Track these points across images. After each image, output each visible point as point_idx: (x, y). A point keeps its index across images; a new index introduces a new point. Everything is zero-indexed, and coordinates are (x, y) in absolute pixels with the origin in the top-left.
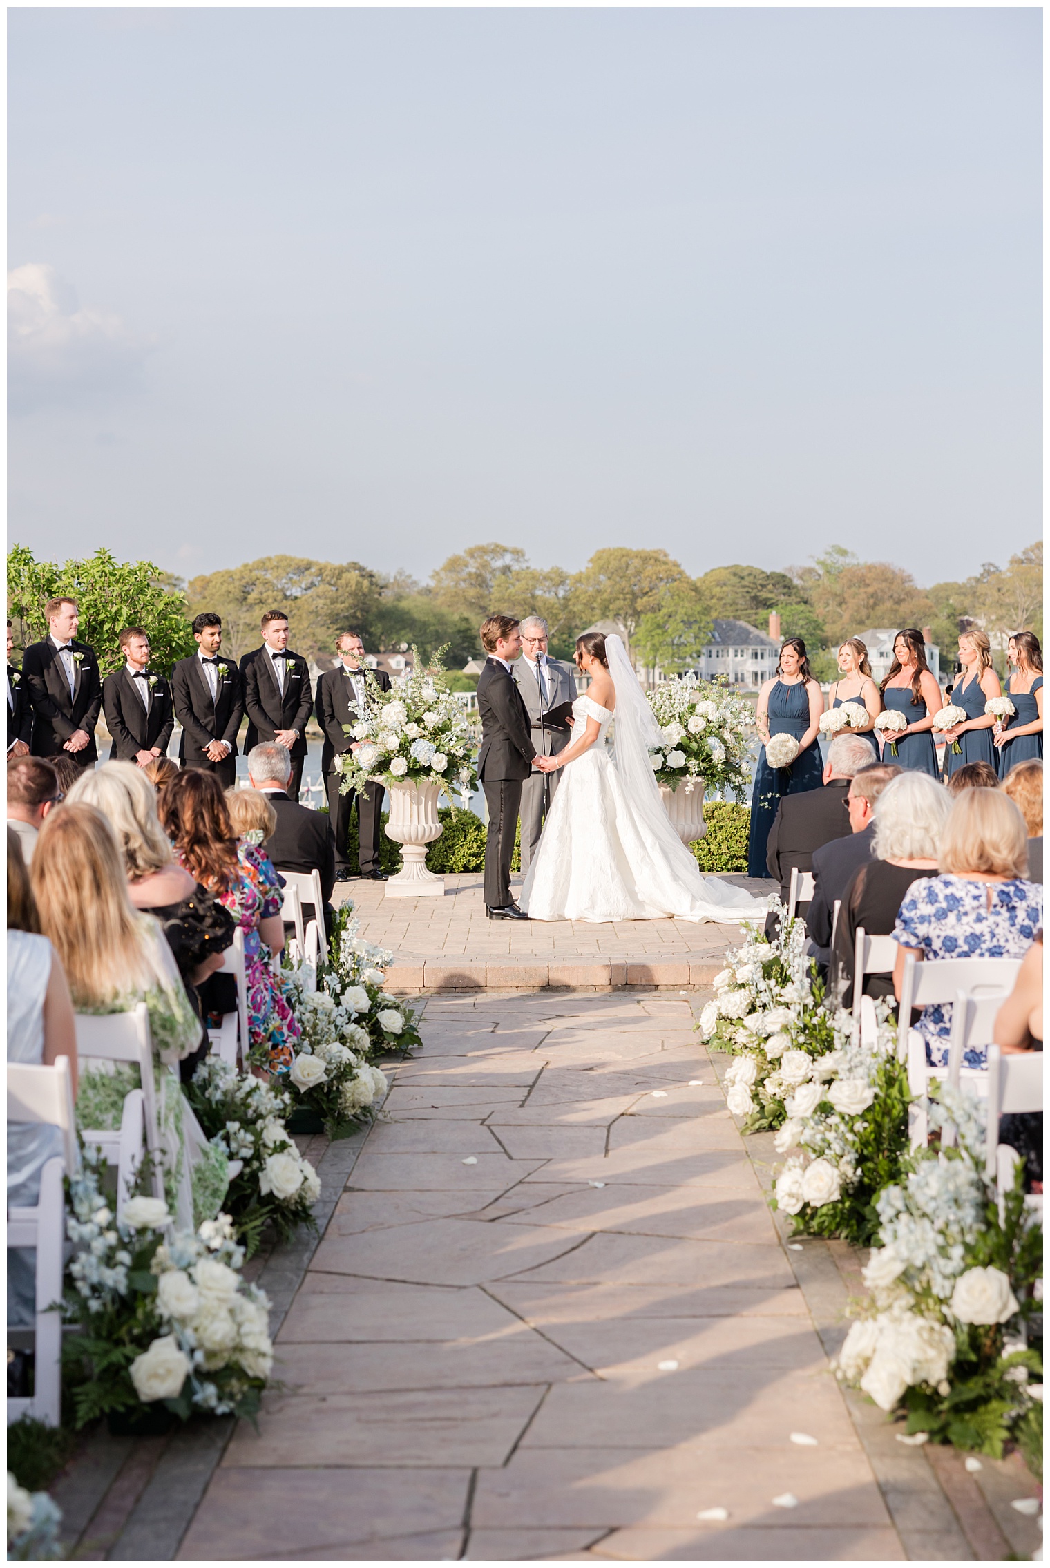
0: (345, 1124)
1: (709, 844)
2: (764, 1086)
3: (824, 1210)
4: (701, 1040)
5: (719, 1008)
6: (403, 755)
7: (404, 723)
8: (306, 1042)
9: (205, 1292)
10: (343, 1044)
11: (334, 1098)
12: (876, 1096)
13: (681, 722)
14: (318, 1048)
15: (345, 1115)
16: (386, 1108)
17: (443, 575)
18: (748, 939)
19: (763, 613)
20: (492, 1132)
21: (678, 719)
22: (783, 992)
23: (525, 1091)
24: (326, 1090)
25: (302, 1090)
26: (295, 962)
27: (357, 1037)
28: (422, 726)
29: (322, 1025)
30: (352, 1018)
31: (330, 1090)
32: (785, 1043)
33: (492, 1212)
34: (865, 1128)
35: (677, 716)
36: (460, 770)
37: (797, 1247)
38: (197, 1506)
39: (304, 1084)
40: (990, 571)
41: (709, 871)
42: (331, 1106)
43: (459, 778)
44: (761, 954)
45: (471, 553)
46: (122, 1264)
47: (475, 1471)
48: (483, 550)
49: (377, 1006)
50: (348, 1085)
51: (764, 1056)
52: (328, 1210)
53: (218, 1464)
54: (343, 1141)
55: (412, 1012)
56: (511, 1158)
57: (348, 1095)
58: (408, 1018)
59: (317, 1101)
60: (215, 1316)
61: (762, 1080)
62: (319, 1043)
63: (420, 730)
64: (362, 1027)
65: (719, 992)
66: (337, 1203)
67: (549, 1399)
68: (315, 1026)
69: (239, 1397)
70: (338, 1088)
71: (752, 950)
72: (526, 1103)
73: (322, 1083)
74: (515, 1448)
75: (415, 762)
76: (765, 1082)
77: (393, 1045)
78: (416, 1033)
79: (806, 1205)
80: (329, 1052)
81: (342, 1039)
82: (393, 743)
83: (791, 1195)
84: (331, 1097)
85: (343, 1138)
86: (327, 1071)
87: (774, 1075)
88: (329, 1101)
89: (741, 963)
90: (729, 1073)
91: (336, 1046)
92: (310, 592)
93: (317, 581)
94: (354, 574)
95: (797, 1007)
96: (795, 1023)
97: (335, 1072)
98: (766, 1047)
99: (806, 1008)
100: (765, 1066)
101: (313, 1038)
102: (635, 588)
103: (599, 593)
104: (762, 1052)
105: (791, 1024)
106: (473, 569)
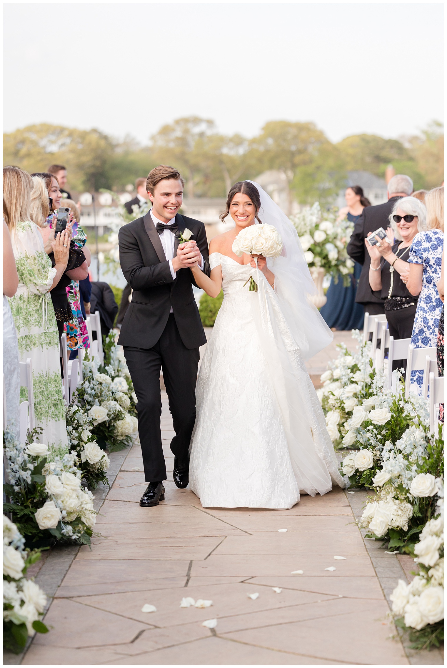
0: (116, 444)
2: (344, 426)
5: (324, 393)
8: (97, 400)
9: (66, 486)
10: (116, 402)
11: (112, 430)
12: (392, 417)
13: (310, 235)
14: (103, 403)
15: (117, 440)
17: (158, 137)
18: (341, 353)
19: (382, 166)
21: (308, 233)
22: (354, 376)
24: (107, 425)
27: (123, 399)
29: (105, 391)
31: (109, 425)
32: (355, 403)
34: (387, 433)
35: (308, 231)
37: (351, 493)
38: (67, 571)
42: (110, 434)
44: (348, 361)
45: (178, 122)
46: (30, 469)
47: (191, 562)
48: (186, 121)
50: (119, 423)
53: (74, 559)
54: (117, 453)
57: (119, 429)
59: (103, 431)
60: (70, 497)
61: (343, 423)
62: (103, 401)
65: (325, 384)
66: (117, 476)
67: (225, 540)
68: (101, 392)
69: (82, 532)
70: (114, 424)
71: (342, 360)
73: (105, 421)
74: (209, 555)
76: (344, 425)
79: (357, 470)
80: (109, 405)
81: (116, 400)
84: (110, 429)
85: (116, 451)
86: (108, 415)
88: (109, 431)
89: (337, 368)
91: (113, 403)
92: (64, 149)
93: (68, 141)
94: (94, 137)
95: (362, 384)
96: (361, 392)
97: (113, 416)
98: (345, 406)
99: (367, 385)
100: (344, 416)
101: (100, 398)
102: (293, 148)
103: (267, 151)
104: (343, 409)
105: (358, 393)
106: (178, 133)
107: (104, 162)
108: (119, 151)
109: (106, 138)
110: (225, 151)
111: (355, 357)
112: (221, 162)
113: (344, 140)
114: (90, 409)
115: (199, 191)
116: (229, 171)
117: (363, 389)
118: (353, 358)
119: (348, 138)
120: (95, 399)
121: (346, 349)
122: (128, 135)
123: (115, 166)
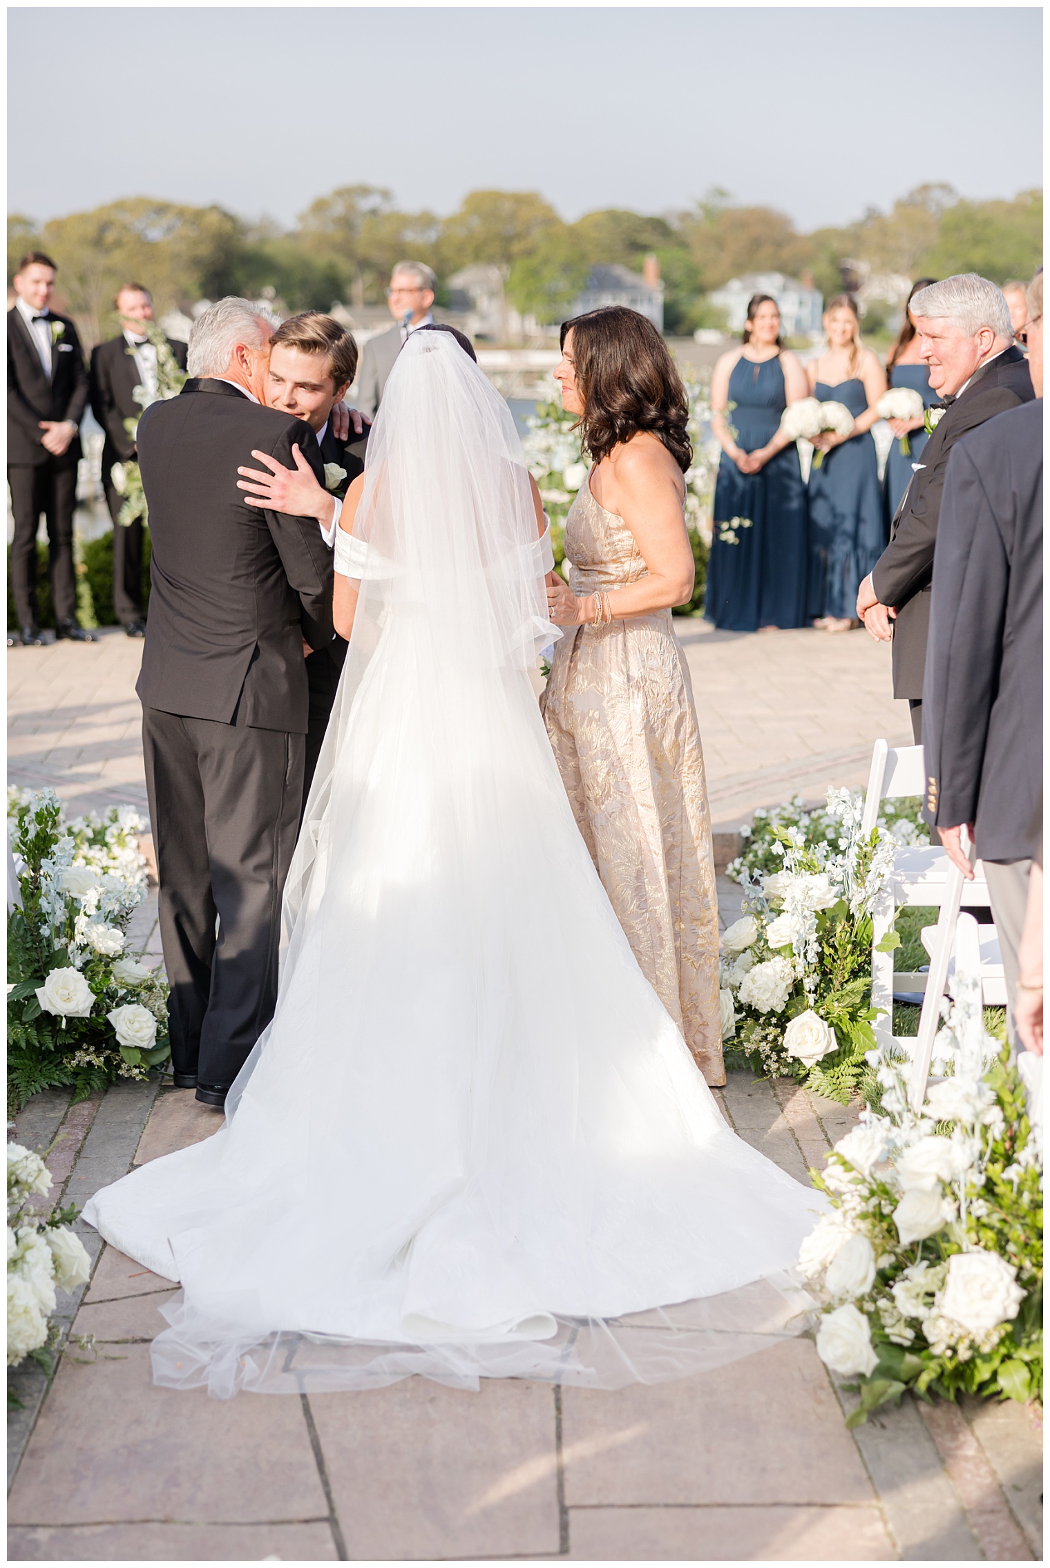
17: (310, 216)
19: (638, 258)
40: (872, 215)
45: (337, 194)
48: (350, 191)
92: (170, 235)
93: (176, 223)
94: (215, 217)
102: (510, 231)
103: (471, 236)
106: (339, 210)
113: (585, 219)
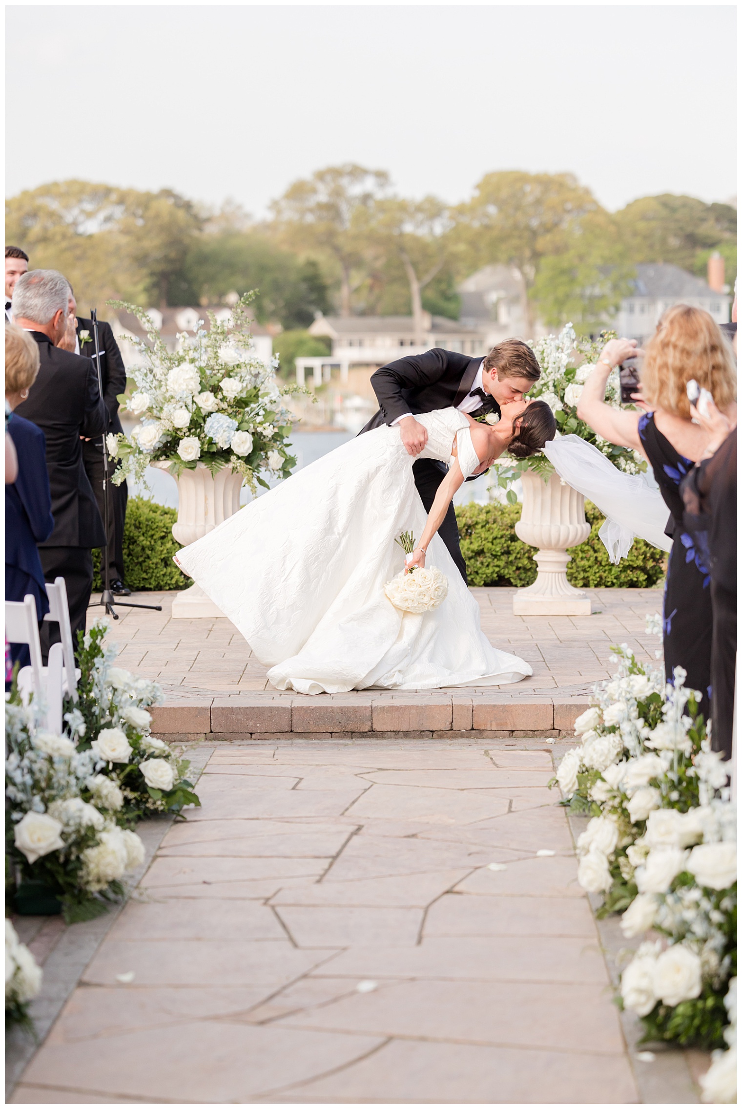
0: (87, 904)
1: (595, 551)
2: (627, 856)
3: (681, 1010)
4: (560, 800)
5: (582, 758)
6: (194, 434)
7: (196, 393)
8: (37, 799)
10: (87, 800)
11: (73, 870)
13: (556, 393)
14: (52, 806)
15: (86, 892)
16: (144, 884)
17: (284, 204)
18: (620, 669)
19: (701, 254)
20: (277, 915)
21: (552, 388)
22: (652, 735)
23: (325, 863)
24: (62, 859)
25: (32, 859)
26: (25, 696)
27: (105, 792)
28: (220, 396)
29: (60, 776)
30: (98, 768)
31: (67, 861)
32: (654, 800)
33: (263, 1013)
35: (551, 384)
36: (270, 454)
37: (647, 1057)
39: (32, 851)
41: (596, 586)
42: (69, 880)
43: (267, 465)
44: (636, 688)
45: (321, 176)
48: (336, 173)
49: (139, 754)
50: (91, 853)
51: (628, 816)
52: (54, 1011)
54: (85, 924)
55: (187, 763)
56: (295, 945)
57: (91, 865)
58: (181, 771)
59: (51, 874)
61: (625, 848)
62: (53, 799)
63: (218, 401)
64: (112, 780)
65: (584, 737)
66: (65, 1001)
68: (50, 777)
70: (78, 858)
71: (624, 683)
72: (327, 877)
73: (56, 851)
75: (211, 443)
76: (627, 851)
77: (160, 805)
78: (190, 789)
79: (659, 1003)
80: (66, 810)
81: (86, 794)
82: (182, 419)
83: (640, 991)
84: (68, 868)
85: (84, 920)
86: (63, 835)
87: (639, 842)
88: (67, 874)
89: (611, 701)
90: (582, 840)
92: (109, 226)
93: (118, 212)
94: (166, 204)
95: (670, 755)
96: (666, 776)
97: (73, 837)
98: (630, 806)
99: (681, 756)
100: (628, 831)
101: (47, 794)
102: (535, 223)
103: (487, 228)
104: (625, 813)
105: (661, 777)
106: (322, 197)
107: (184, 252)
108: (212, 231)
109: (188, 206)
110: (408, 228)
111: (652, 678)
112: (402, 249)
113: (629, 206)
114: (22, 819)
115: (361, 304)
116: (414, 264)
117: (671, 767)
118: (649, 680)
119: (636, 201)
120: (34, 795)
121: (633, 658)
122: (228, 202)
123: (204, 259)
